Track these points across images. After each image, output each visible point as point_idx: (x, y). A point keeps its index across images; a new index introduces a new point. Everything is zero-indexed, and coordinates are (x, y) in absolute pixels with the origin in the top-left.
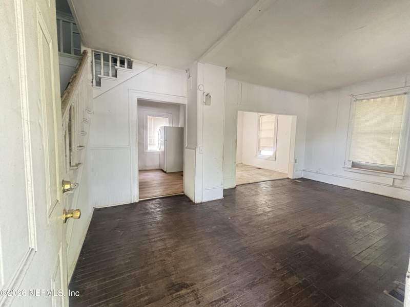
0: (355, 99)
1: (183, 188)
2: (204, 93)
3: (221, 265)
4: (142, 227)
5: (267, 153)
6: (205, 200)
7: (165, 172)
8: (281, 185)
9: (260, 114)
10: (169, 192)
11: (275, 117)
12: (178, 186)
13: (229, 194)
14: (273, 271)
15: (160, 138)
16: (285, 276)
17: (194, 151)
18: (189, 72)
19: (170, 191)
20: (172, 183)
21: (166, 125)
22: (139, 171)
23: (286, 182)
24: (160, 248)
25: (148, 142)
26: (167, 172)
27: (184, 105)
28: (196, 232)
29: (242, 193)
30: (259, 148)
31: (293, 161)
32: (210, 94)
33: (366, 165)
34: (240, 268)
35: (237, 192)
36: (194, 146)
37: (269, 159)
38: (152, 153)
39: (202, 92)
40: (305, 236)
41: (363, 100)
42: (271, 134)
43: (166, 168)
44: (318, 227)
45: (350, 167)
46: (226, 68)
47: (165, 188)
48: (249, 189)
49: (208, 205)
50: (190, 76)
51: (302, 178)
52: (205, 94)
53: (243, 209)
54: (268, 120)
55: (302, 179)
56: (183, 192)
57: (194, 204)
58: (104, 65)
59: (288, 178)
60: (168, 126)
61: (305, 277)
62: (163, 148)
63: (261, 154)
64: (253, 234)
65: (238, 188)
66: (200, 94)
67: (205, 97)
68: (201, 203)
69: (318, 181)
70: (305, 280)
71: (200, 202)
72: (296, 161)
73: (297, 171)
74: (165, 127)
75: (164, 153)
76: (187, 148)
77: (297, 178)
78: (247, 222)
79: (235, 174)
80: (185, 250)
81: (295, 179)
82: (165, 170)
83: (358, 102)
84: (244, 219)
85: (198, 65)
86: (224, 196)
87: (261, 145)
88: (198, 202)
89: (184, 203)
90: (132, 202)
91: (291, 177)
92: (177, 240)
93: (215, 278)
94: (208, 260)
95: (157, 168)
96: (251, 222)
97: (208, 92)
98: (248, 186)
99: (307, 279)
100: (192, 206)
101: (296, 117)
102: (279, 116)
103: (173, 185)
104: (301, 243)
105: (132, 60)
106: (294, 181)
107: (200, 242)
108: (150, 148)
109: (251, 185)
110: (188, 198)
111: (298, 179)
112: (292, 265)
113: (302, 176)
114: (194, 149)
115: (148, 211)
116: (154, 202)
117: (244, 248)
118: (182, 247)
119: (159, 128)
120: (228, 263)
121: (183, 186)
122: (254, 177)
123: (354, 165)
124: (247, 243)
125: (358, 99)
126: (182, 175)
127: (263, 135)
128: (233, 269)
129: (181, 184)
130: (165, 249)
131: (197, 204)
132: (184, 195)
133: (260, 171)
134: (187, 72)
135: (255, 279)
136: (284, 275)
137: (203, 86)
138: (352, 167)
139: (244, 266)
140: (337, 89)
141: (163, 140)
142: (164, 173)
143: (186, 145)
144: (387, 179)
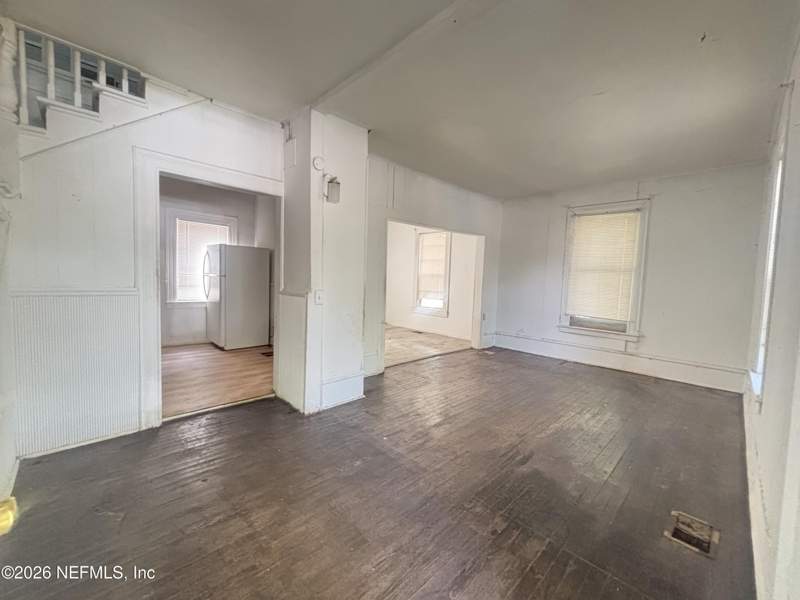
0: (572, 214)
1: (271, 383)
2: (324, 176)
3: (390, 549)
4: (179, 490)
5: (433, 302)
6: (327, 404)
7: (222, 349)
8: (464, 362)
9: (421, 229)
11: (447, 238)
12: (258, 380)
13: (374, 386)
14: (493, 537)
15: (206, 271)
16: (516, 542)
17: (302, 300)
18: (291, 128)
19: (241, 391)
20: (240, 375)
21: (223, 242)
22: (163, 347)
23: (469, 356)
24: (239, 535)
25: (178, 280)
26: (228, 348)
27: (273, 201)
28: (319, 480)
29: (399, 383)
30: (418, 294)
31: (478, 316)
32: (338, 180)
33: (590, 322)
34: (431, 546)
35: (387, 382)
36: (302, 289)
37: (436, 314)
38: (187, 306)
39: (321, 173)
40: (526, 454)
41: (583, 215)
42: (441, 269)
43: (223, 339)
44: (543, 435)
45: (568, 324)
46: (369, 131)
48: (410, 373)
49: (336, 415)
50: (290, 138)
51: (494, 347)
52: (328, 178)
53: (407, 415)
54: (434, 242)
56: (274, 392)
57: (302, 416)
58: (56, 77)
59: (472, 349)
60: (228, 244)
61: (548, 536)
62: (215, 295)
63: (423, 304)
64: (438, 467)
65: (390, 374)
66: (315, 177)
67: (326, 184)
68: (319, 413)
69: (520, 351)
70: (550, 543)
71: (316, 411)
72: (484, 317)
73: (486, 334)
74: (221, 245)
75: (218, 305)
76: (284, 293)
77: (486, 347)
78: (421, 441)
79: (383, 345)
80: (303, 528)
81: (484, 349)
82: (221, 345)
83: (577, 218)
84: (414, 436)
85: (313, 116)
86: (365, 393)
87: (421, 288)
88: (311, 412)
89: (281, 417)
90: (144, 428)
91: (476, 345)
92: (277, 508)
93: (384, 585)
94: (358, 542)
95: (203, 340)
96: (428, 441)
97: (334, 176)
98: (406, 368)
99: (552, 541)
100: (300, 421)
101: (483, 237)
102: (455, 235)
103: (245, 377)
104: (524, 469)
105: (143, 74)
106: (482, 353)
107: (333, 503)
108: (182, 296)
109: (412, 364)
110: (287, 404)
111: (488, 349)
112: (521, 516)
113: (494, 344)
114: (301, 296)
115: (190, 446)
116: (204, 421)
117: (428, 499)
118: (292, 524)
119: (204, 250)
120: (405, 540)
121: (272, 377)
122: (416, 350)
123: (574, 322)
124: (432, 488)
125: (577, 213)
126: (270, 354)
127: (425, 269)
128: (418, 551)
129: (266, 373)
130: (251, 537)
131: (310, 416)
132: (276, 399)
133: (421, 338)
134: (283, 127)
135: (465, 563)
136: (513, 543)
137: (322, 159)
138: (571, 325)
139: (436, 540)
140: (547, 194)
141: (216, 275)
142: (218, 351)
143: (282, 287)
144: (618, 343)
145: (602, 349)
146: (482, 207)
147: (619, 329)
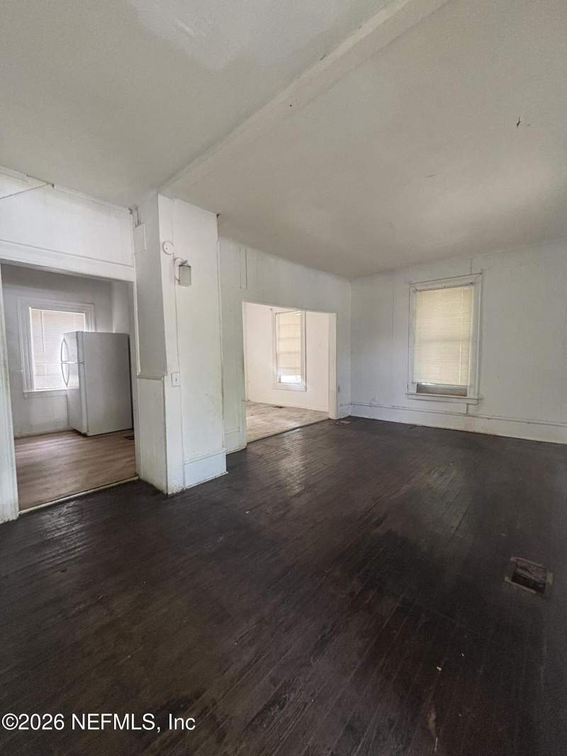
0: (414, 289)
1: (134, 466)
2: (175, 260)
3: (253, 621)
5: (292, 379)
6: (191, 482)
7: (85, 435)
8: (321, 433)
9: (277, 309)
10: (103, 480)
11: (301, 316)
12: (122, 463)
13: (236, 460)
14: (351, 599)
15: (64, 358)
16: (373, 601)
17: (159, 382)
18: (139, 214)
19: (104, 476)
20: (105, 459)
21: (78, 330)
22: (16, 439)
23: (326, 426)
25: (34, 370)
26: (89, 434)
27: (126, 286)
29: (261, 457)
30: (277, 371)
31: (334, 388)
32: (189, 263)
33: (435, 388)
34: (292, 615)
35: (251, 457)
36: (158, 370)
37: (296, 389)
38: (46, 395)
39: (171, 257)
40: (381, 516)
41: (424, 290)
42: (297, 346)
43: (85, 425)
44: (396, 496)
45: (415, 392)
46: (218, 215)
47: (90, 472)
48: (271, 447)
49: (199, 493)
50: (139, 223)
51: (349, 416)
52: (179, 261)
53: (268, 488)
54: (289, 321)
55: (350, 418)
56: (136, 475)
57: (166, 496)
59: (329, 419)
60: (85, 330)
61: (402, 592)
62: (74, 382)
63: (282, 381)
65: (253, 448)
66: (166, 262)
67: (177, 268)
68: (183, 492)
69: (373, 419)
70: (403, 599)
71: (180, 490)
72: (338, 389)
73: (341, 405)
74: (77, 333)
75: (78, 392)
76: (140, 377)
77: (342, 417)
78: (282, 512)
79: (244, 421)
80: (166, 610)
81: (340, 419)
82: (84, 431)
83: (418, 293)
84: (275, 508)
85: (160, 202)
86: (227, 470)
88: (175, 492)
89: (144, 499)
91: (333, 416)
93: (246, 658)
94: (222, 617)
95: (61, 427)
96: (288, 511)
97: (185, 260)
98: (268, 442)
99: (406, 597)
100: (163, 502)
101: (335, 314)
102: (307, 313)
103: (109, 461)
104: (379, 530)
106: (337, 423)
108: (39, 385)
109: (274, 438)
110: (150, 486)
111: (344, 419)
112: (377, 576)
113: (349, 413)
114: (159, 379)
115: (49, 536)
116: (64, 509)
117: (290, 568)
118: (154, 606)
119: (61, 337)
120: (267, 611)
121: (135, 460)
122: (277, 424)
123: (421, 389)
124: (293, 556)
125: (418, 288)
126: (132, 438)
127: (282, 347)
128: (280, 621)
129: (129, 456)
131: (174, 496)
132: (139, 480)
133: (282, 412)
134: (131, 213)
135: (325, 628)
136: (370, 603)
137: (172, 243)
138: (417, 392)
139: (297, 607)
140: (390, 272)
141: (74, 362)
142: (81, 439)
143: (139, 370)
144: (459, 406)
145: (446, 413)
146: (330, 285)
147: (460, 393)
